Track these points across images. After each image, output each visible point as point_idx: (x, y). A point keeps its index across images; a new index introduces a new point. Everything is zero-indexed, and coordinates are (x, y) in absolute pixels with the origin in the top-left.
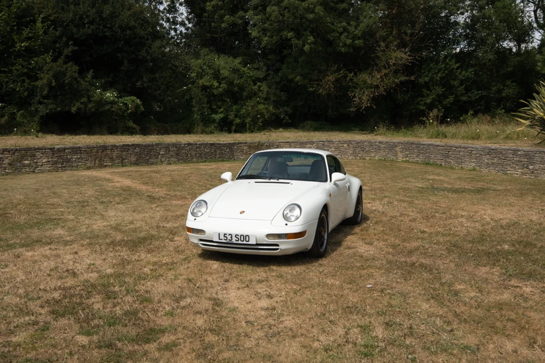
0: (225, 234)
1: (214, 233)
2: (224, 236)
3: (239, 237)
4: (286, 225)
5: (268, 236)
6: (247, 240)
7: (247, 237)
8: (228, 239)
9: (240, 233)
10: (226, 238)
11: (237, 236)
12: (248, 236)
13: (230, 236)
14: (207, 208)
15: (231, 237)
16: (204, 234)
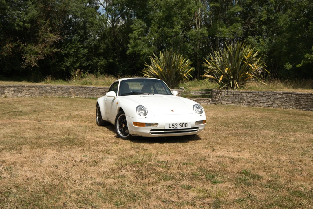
0: (173, 124)
1: (166, 124)
2: (173, 125)
3: (182, 125)
4: (201, 115)
5: (196, 122)
6: (186, 126)
7: (186, 124)
8: (175, 127)
9: (182, 122)
10: (173, 127)
12: (187, 123)
13: (176, 125)
15: (177, 126)
16: (156, 126)
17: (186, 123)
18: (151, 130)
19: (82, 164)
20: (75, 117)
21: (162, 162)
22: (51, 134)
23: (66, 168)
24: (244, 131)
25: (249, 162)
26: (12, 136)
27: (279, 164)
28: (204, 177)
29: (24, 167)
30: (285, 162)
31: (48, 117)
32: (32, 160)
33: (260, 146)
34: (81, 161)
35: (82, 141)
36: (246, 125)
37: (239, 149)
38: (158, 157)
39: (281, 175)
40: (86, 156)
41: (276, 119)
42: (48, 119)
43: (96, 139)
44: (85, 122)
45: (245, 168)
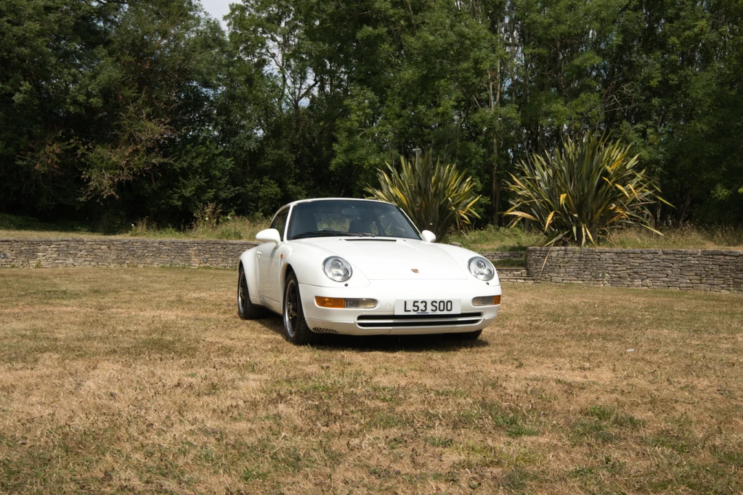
0: (415, 302)
1: (397, 301)
2: (414, 306)
3: (437, 305)
4: (488, 287)
5: (474, 300)
7: (449, 304)
8: (420, 309)
9: (438, 299)
10: (416, 308)
11: (434, 304)
12: (450, 302)
13: (424, 304)
15: (425, 306)
16: (373, 306)
17: (448, 302)
18: (360, 318)
19: (179, 390)
20: (189, 303)
21: (384, 389)
22: (121, 332)
23: (136, 398)
24: (604, 330)
25: (612, 392)
26: (23, 336)
27: (690, 396)
28: (489, 423)
29: (31, 397)
30: (708, 391)
31: (125, 302)
32: (57, 381)
33: (643, 359)
34: (179, 385)
35: (193, 346)
36: (610, 319)
37: (588, 364)
38: (376, 379)
39: (694, 419)
40: (193, 376)
41: (686, 310)
42: (124, 305)
43: (228, 343)
44: (211, 311)
45: (600, 403)
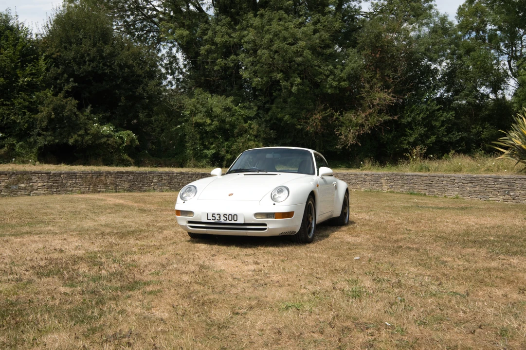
0: (213, 214)
1: (202, 213)
2: (213, 216)
3: (227, 217)
4: (274, 204)
5: (256, 215)
8: (216, 218)
9: (228, 212)
10: (214, 218)
11: (225, 216)
12: (237, 215)
14: (196, 192)
15: (220, 217)
16: (192, 216)
17: (234, 215)
18: (190, 222)
